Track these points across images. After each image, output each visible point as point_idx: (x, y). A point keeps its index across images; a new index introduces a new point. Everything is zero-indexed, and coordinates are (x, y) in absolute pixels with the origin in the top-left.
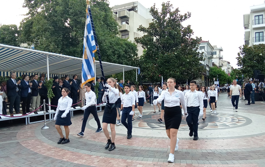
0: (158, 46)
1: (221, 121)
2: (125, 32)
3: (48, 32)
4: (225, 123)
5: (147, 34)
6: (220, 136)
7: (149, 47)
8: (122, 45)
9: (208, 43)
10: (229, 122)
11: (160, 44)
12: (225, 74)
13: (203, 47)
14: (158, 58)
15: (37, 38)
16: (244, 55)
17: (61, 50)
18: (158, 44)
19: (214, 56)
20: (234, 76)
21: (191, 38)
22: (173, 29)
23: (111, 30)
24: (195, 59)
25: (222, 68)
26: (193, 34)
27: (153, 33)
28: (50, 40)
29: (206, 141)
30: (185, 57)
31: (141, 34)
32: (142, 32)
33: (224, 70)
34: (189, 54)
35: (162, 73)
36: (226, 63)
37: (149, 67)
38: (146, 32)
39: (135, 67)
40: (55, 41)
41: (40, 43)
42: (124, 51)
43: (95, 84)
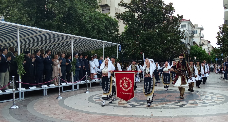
0: (139, 22)
1: (201, 99)
2: (106, 7)
3: (21, 3)
4: (204, 100)
5: (129, 10)
6: (199, 114)
7: (130, 23)
8: (102, 20)
9: (189, 21)
10: (209, 100)
11: (142, 21)
12: (206, 53)
13: (185, 26)
14: (139, 34)
15: (7, 9)
16: (223, 34)
17: (35, 23)
18: (140, 21)
19: (195, 35)
20: (214, 55)
21: (172, 16)
22: (155, 6)
23: (90, 4)
24: (176, 37)
25: (203, 47)
26: (174, 12)
27: (135, 9)
28: (22, 12)
29: (186, 118)
30: (167, 35)
31: (123, 10)
32: (123, 7)
33: (205, 49)
34: (170, 32)
35: (143, 51)
36: (206, 43)
37: (130, 44)
38: (127, 8)
39: (116, 44)
40: (28, 14)
41: (11, 15)
42: (104, 27)
43: (72, 61)
